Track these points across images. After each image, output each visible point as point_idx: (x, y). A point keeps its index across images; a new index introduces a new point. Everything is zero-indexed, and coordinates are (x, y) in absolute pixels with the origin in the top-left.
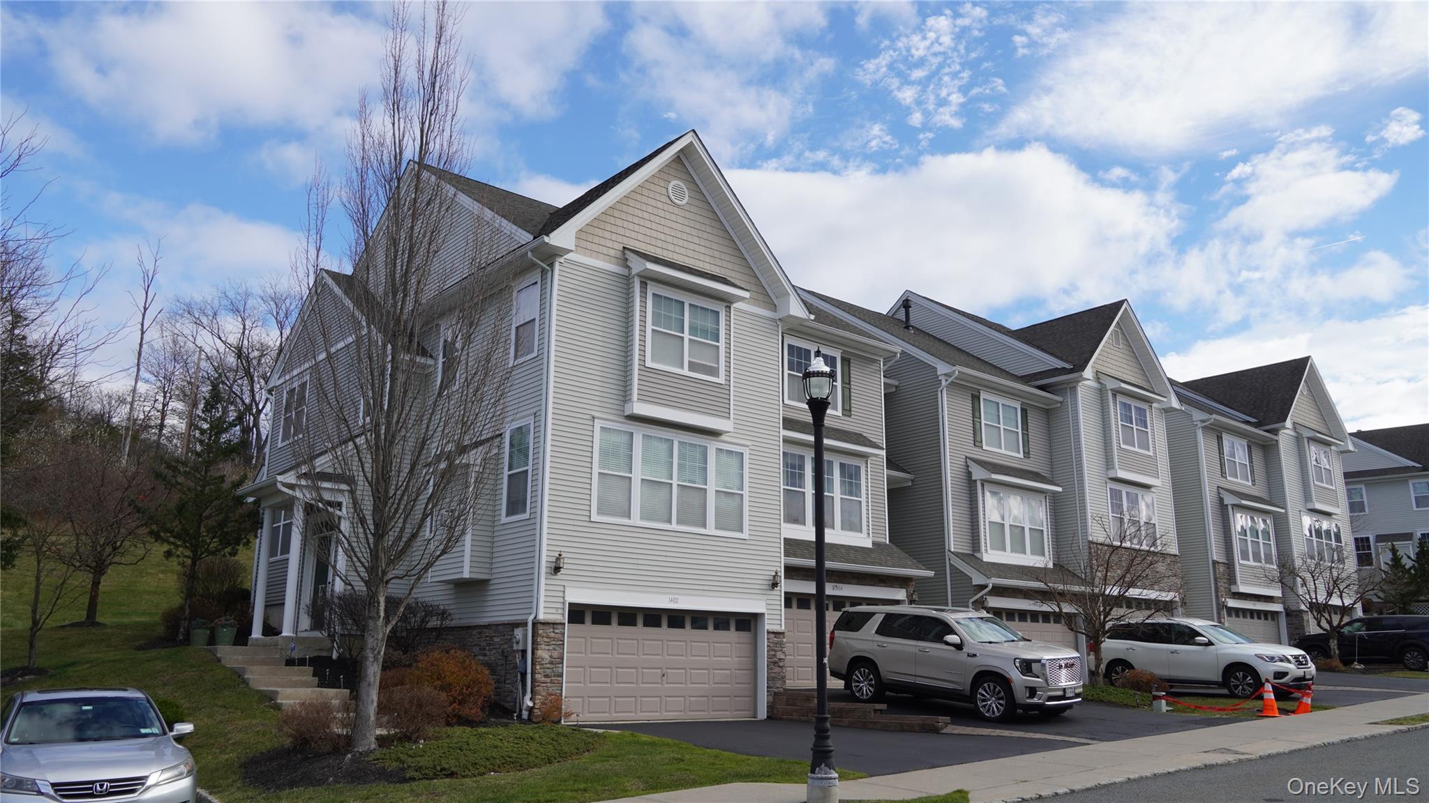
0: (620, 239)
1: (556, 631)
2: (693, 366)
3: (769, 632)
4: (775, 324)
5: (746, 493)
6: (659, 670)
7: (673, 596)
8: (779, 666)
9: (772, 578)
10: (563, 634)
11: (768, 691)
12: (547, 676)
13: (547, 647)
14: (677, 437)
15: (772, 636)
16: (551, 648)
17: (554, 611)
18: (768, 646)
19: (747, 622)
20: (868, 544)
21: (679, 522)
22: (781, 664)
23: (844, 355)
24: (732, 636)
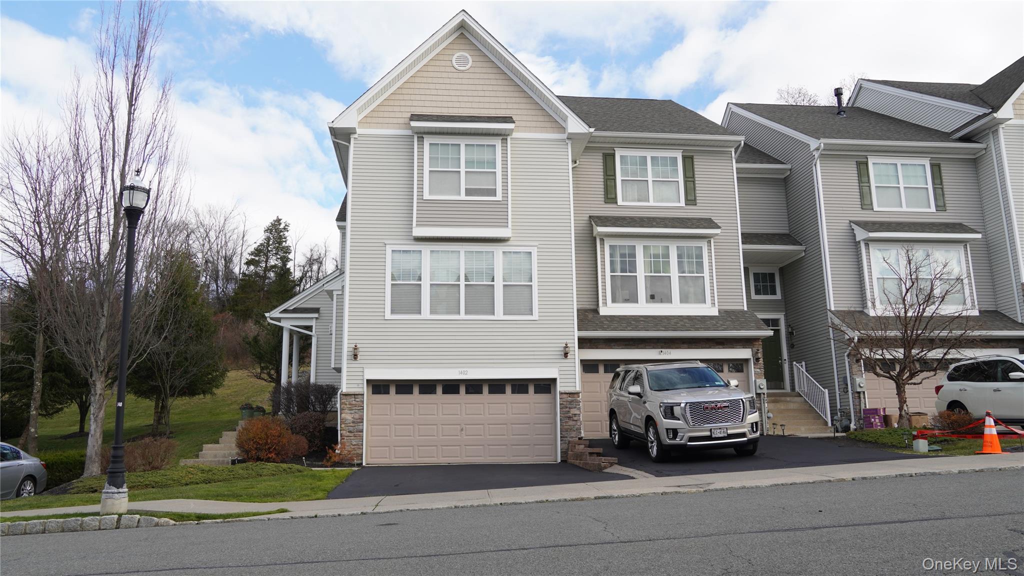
0: (408, 109)
1: (357, 400)
2: (469, 192)
3: (561, 393)
4: (564, 143)
5: (535, 284)
6: (458, 426)
7: (463, 370)
8: (574, 420)
9: (562, 349)
10: (363, 402)
11: (561, 440)
12: (350, 432)
13: (349, 412)
14: (463, 248)
15: (565, 396)
16: (352, 412)
17: (356, 386)
18: (560, 404)
19: (545, 386)
20: (714, 312)
21: (467, 312)
22: (575, 418)
23: (685, 154)
24: (532, 397)
